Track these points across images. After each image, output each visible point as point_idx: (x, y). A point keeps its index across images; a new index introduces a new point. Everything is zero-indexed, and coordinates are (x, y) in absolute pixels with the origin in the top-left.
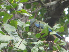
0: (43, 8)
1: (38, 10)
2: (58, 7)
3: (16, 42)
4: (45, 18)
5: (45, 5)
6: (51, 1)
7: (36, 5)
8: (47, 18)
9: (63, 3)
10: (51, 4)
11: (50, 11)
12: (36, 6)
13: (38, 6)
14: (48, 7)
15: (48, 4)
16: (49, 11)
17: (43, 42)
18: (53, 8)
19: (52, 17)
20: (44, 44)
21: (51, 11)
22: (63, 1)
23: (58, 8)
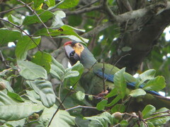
0: (111, 25)
1: (100, 30)
2: (148, 23)
3: (47, 104)
4: (117, 49)
5: (118, 17)
6: (131, 8)
7: (94, 18)
8: (120, 49)
9: (162, 13)
10: (132, 17)
11: (128, 32)
12: (94, 21)
13: (98, 20)
14: (125, 23)
15: (125, 15)
16: (126, 32)
17: (113, 116)
18: (135, 26)
19: (132, 48)
20: (117, 121)
21: (131, 32)
22: (163, 10)
23: (148, 26)
